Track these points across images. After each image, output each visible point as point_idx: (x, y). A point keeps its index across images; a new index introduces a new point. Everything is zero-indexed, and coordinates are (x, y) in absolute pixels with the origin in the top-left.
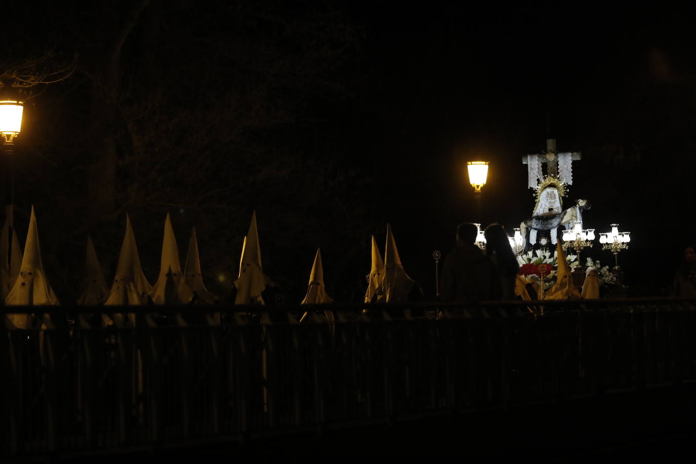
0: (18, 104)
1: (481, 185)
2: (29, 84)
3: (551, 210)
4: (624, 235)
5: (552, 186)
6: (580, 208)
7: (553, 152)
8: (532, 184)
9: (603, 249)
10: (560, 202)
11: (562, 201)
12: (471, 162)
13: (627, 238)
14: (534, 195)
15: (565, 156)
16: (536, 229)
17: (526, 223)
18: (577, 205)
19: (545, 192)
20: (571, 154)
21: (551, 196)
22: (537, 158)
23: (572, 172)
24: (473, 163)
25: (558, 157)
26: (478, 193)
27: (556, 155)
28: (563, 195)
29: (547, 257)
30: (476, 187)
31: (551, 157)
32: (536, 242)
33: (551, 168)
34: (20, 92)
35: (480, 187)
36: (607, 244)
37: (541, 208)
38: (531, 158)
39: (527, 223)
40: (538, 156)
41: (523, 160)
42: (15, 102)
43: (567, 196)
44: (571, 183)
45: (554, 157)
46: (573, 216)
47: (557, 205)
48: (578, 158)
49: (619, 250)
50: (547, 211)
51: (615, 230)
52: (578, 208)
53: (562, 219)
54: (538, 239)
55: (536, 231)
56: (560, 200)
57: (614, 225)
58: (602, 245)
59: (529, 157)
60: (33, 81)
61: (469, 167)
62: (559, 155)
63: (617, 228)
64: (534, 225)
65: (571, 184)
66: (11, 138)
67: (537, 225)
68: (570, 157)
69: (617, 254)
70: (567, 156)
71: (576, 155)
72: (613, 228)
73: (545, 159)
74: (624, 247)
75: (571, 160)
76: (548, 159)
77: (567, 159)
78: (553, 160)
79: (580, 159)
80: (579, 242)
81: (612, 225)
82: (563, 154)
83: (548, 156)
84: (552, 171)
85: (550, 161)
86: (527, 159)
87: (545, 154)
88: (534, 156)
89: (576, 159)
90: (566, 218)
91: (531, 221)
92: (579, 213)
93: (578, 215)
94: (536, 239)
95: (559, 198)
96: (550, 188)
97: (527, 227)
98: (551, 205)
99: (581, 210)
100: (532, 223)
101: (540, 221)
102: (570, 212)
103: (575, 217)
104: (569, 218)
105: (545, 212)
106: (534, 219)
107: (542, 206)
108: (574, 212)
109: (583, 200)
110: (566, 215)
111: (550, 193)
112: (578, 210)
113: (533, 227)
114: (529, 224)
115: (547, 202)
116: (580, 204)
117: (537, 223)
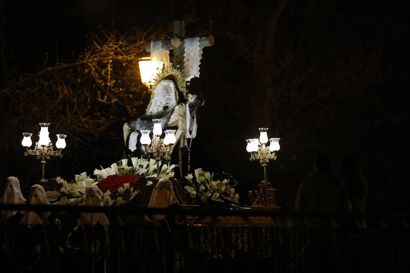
3: (166, 108)
4: (273, 141)
5: (170, 78)
7: (178, 37)
9: (251, 159)
10: (176, 98)
11: (178, 97)
13: (275, 146)
15: (192, 42)
17: (129, 124)
18: (187, 102)
19: (160, 87)
20: (198, 39)
22: (161, 44)
25: (183, 44)
27: (182, 39)
28: (182, 90)
29: (144, 167)
31: (176, 43)
32: (136, 148)
33: (177, 57)
37: (154, 108)
38: (154, 45)
39: (130, 124)
40: (162, 42)
41: (145, 47)
44: (198, 75)
45: (180, 43)
46: (179, 115)
47: (173, 102)
48: (207, 43)
49: (267, 161)
50: (161, 109)
52: (187, 105)
53: (169, 118)
55: (137, 134)
56: (176, 96)
57: (263, 129)
58: (249, 154)
59: (152, 44)
62: (185, 40)
64: (138, 127)
65: (198, 77)
67: (141, 126)
68: (198, 42)
69: (265, 166)
70: (194, 41)
71: (204, 40)
72: (261, 133)
73: (169, 45)
74: (273, 156)
75: (200, 46)
76: (173, 45)
77: (195, 45)
78: (180, 46)
79: (210, 45)
80: (158, 146)
81: (259, 129)
82: (190, 39)
83: (172, 42)
84: (178, 60)
85: (175, 48)
86: (150, 45)
87: (170, 40)
88: (158, 42)
89: (206, 46)
90: (173, 118)
91: (135, 121)
92: (188, 111)
93: (187, 114)
94: (136, 144)
95: (175, 93)
96: (166, 80)
97: (130, 128)
98: (167, 102)
99: (192, 108)
100: (135, 123)
101: (145, 121)
102: (177, 110)
103: (181, 116)
104: (176, 118)
105: (159, 111)
106: (141, 120)
107: (157, 103)
108: (180, 111)
109: (192, 94)
110: (173, 114)
111: (166, 86)
112: (188, 109)
113: (137, 130)
114: (133, 125)
115: (163, 99)
116: (190, 100)
117: (141, 123)
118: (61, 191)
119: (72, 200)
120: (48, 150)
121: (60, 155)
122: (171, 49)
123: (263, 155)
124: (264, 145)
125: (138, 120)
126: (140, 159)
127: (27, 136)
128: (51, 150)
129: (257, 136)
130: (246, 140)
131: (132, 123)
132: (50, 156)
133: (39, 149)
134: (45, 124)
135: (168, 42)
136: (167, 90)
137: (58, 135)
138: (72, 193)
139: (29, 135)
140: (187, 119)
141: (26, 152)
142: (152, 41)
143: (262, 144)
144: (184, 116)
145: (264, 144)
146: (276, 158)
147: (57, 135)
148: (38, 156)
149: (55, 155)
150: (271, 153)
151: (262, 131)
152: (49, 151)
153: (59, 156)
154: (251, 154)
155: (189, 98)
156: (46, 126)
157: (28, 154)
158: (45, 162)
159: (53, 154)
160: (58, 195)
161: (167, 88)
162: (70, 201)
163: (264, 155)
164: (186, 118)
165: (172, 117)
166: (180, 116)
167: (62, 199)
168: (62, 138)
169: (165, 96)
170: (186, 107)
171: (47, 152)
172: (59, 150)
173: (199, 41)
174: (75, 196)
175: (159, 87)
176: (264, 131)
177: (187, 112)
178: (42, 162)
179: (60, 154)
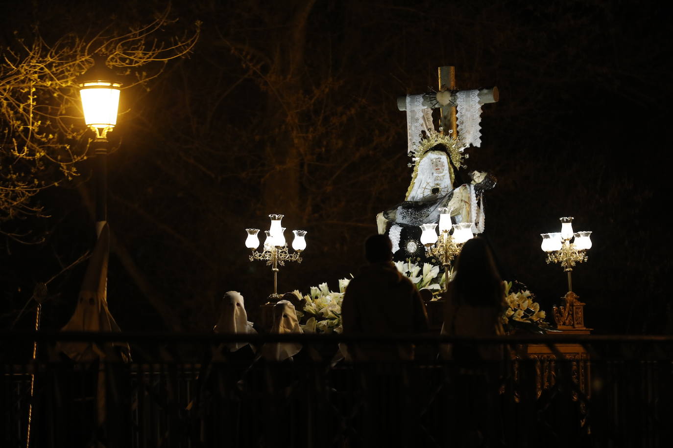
3: (435, 191)
6: (478, 188)
7: (447, 90)
8: (414, 144)
10: (450, 176)
11: (453, 176)
14: (410, 165)
15: (468, 96)
16: (401, 225)
17: (386, 214)
18: (472, 182)
19: (426, 160)
20: (477, 92)
21: (436, 165)
22: (421, 100)
23: (480, 124)
25: (455, 100)
27: (453, 93)
28: (458, 165)
29: (414, 274)
31: (444, 99)
32: (398, 249)
33: (444, 118)
36: (554, 252)
38: (412, 102)
39: (387, 214)
40: (423, 97)
41: (398, 105)
43: (465, 167)
44: (478, 144)
45: (450, 99)
46: (462, 200)
47: (446, 181)
48: (490, 99)
49: (573, 264)
51: (567, 229)
52: (472, 187)
54: (403, 243)
55: (400, 229)
56: (450, 173)
57: (565, 218)
58: (545, 254)
59: (408, 99)
60: (140, 58)
62: (458, 94)
63: (570, 224)
64: (399, 219)
65: (479, 146)
67: (404, 217)
68: (477, 97)
69: (570, 271)
70: (471, 96)
71: (486, 94)
72: (563, 224)
73: (434, 102)
74: (581, 257)
75: (479, 102)
76: (440, 102)
77: (472, 101)
78: (449, 103)
79: (494, 101)
80: (446, 246)
81: (561, 219)
82: (465, 92)
83: (439, 97)
84: (447, 123)
85: (443, 106)
86: (405, 102)
87: (435, 94)
88: (417, 97)
89: (488, 102)
90: (452, 205)
91: (395, 211)
92: (475, 195)
93: (472, 200)
94: (399, 242)
95: (450, 169)
96: (436, 152)
97: (387, 220)
98: (436, 182)
99: (479, 190)
100: (395, 213)
101: (410, 210)
102: (458, 194)
103: (465, 202)
104: (457, 206)
105: (425, 196)
106: (403, 208)
107: (421, 185)
108: (464, 195)
109: (480, 172)
110: (452, 199)
111: (434, 160)
112: (473, 191)
113: (398, 222)
114: (391, 215)
115: (430, 178)
116: (476, 180)
117: (405, 213)
118: (305, 310)
119: (324, 322)
120: (282, 252)
121: (298, 259)
122: (437, 106)
123: (566, 256)
124: (568, 242)
125: (400, 208)
126: (406, 264)
127: (252, 233)
128: (286, 253)
129: (558, 229)
130: (541, 235)
131: (391, 213)
132: (284, 261)
133: (269, 252)
134: (277, 216)
135: (432, 97)
136: (437, 166)
137: (295, 232)
138: (322, 313)
139: (256, 232)
140: (472, 207)
141: (252, 255)
142: (408, 95)
143: (565, 240)
144: (468, 203)
145: (568, 240)
146: (586, 260)
147: (293, 231)
148: (268, 262)
149: (291, 261)
150: (579, 252)
151: (564, 222)
152: (283, 254)
153: (296, 261)
154: (549, 255)
155: (474, 177)
156: (279, 219)
157: (254, 259)
158: (277, 270)
159: (288, 258)
160: (301, 316)
161: (436, 162)
162: (321, 324)
163: (568, 255)
164: (471, 204)
165: (449, 204)
166: (463, 203)
167: (308, 321)
168: (300, 235)
169: (433, 173)
170: (470, 189)
171: (281, 255)
172: (297, 252)
173: (479, 95)
174: (327, 317)
175: (424, 161)
176: (567, 221)
177: (472, 197)
178: (274, 269)
179: (298, 257)
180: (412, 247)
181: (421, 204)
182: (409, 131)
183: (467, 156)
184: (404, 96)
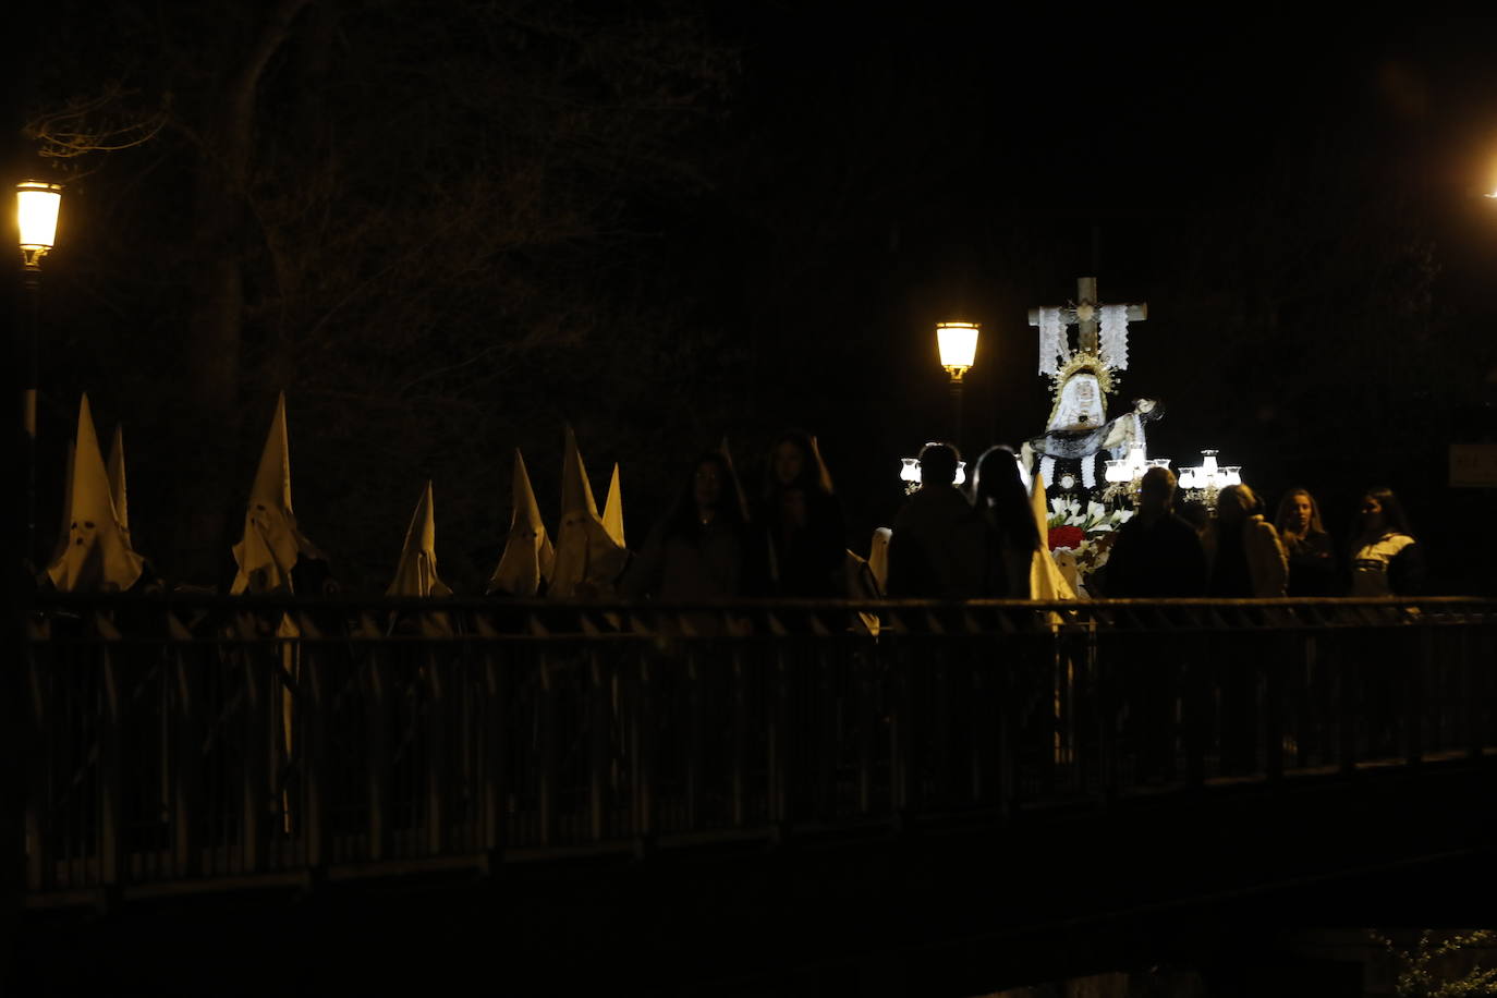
0: (49, 190)
1: (964, 369)
2: (74, 150)
3: (1083, 418)
5: (1087, 370)
6: (1142, 417)
7: (1089, 304)
8: (1047, 366)
9: (1186, 500)
10: (1102, 403)
11: (1105, 402)
12: (945, 322)
14: (1050, 388)
15: (1114, 312)
16: (1052, 457)
17: (1032, 444)
18: (1136, 411)
19: (1072, 384)
20: (1124, 308)
21: (1083, 391)
22: (1058, 314)
23: (1128, 344)
24: (948, 325)
25: (1099, 313)
26: (956, 385)
27: (1097, 308)
28: (1108, 390)
30: (953, 373)
31: (1085, 314)
33: (1086, 336)
34: (55, 166)
35: (960, 373)
36: (1194, 490)
37: (1064, 415)
38: (1047, 315)
39: (1034, 444)
40: (1060, 311)
41: (1030, 319)
42: (45, 186)
43: (1116, 392)
44: (1124, 366)
45: (1093, 314)
46: (1127, 432)
47: (1096, 410)
48: (1140, 315)
50: (1075, 421)
51: (1210, 462)
52: (1137, 417)
53: (1105, 437)
54: (1057, 477)
55: (1053, 462)
56: (1101, 400)
57: (1209, 452)
59: (1042, 313)
60: (80, 145)
61: (941, 334)
62: (1101, 309)
63: (1214, 458)
64: (1049, 449)
65: (1125, 368)
66: (35, 257)
67: (1055, 448)
68: (1122, 313)
70: (1116, 311)
71: (1134, 310)
72: (1206, 458)
73: (1075, 317)
75: (1126, 319)
76: (1079, 316)
77: (1119, 317)
78: (1092, 319)
79: (1142, 319)
81: (1204, 452)
82: (1109, 306)
83: (1078, 311)
85: (1081, 322)
86: (1040, 315)
87: (1075, 308)
88: (1053, 310)
89: (1135, 319)
90: (1113, 436)
91: (1042, 441)
93: (1137, 431)
94: (1052, 476)
95: (1101, 396)
96: (1084, 375)
97: (1033, 451)
98: (1084, 409)
99: (1145, 421)
100: (1044, 443)
101: (1062, 441)
102: (1121, 424)
103: (1131, 433)
104: (1119, 437)
105: (1073, 424)
106: (1054, 437)
107: (1066, 412)
108: (1128, 424)
109: (1148, 400)
110: (1113, 430)
111: (1082, 384)
112: (1138, 421)
113: (1049, 454)
114: (1039, 446)
115: (1076, 404)
116: (1142, 409)
117: (1055, 444)
122: (1073, 321)
123: (1207, 494)
125: (1049, 437)
129: (1200, 463)
131: (1038, 443)
135: (1070, 311)
136: (1085, 391)
142: (1040, 307)
151: (1208, 456)
154: (1187, 492)
155: (1141, 406)
161: (1084, 386)
164: (1136, 436)
165: (1110, 435)
166: (1128, 434)
169: (1080, 399)
170: (1136, 419)
173: (1127, 312)
175: (1070, 385)
176: (1211, 455)
177: (1137, 427)
180: (1067, 482)
181: (1071, 433)
182: (1041, 349)
183: (1119, 381)
184: (1036, 309)
